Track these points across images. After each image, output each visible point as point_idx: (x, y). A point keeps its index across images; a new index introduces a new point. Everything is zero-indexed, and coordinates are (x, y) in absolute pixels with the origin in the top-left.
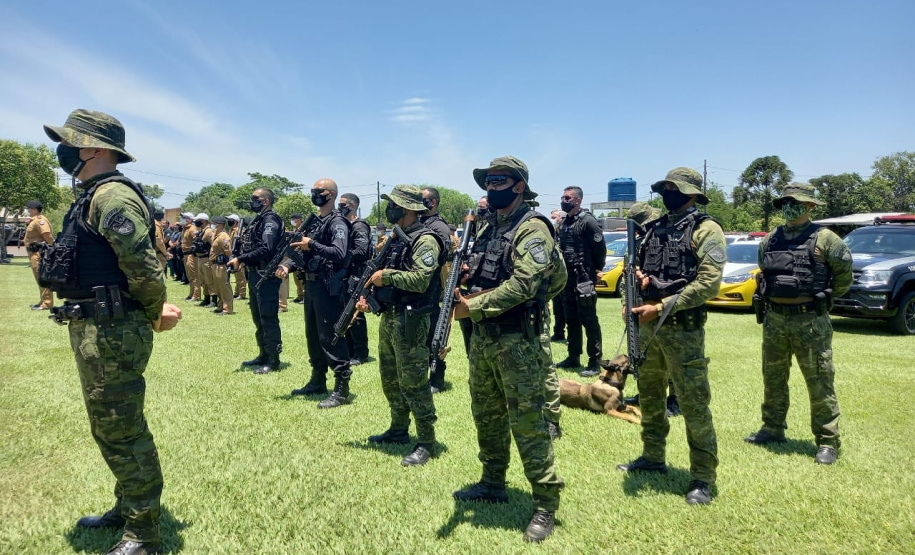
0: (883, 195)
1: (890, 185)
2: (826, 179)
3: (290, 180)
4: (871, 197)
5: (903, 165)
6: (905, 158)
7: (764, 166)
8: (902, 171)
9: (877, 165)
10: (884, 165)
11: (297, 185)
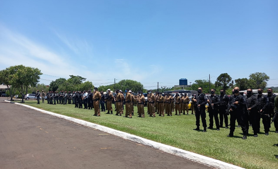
0: (254, 84)
1: (255, 82)
2: (239, 80)
3: (82, 77)
4: (251, 85)
5: (258, 76)
6: (258, 74)
7: (224, 76)
8: (258, 78)
9: (250, 76)
10: (252, 76)
11: (84, 79)
